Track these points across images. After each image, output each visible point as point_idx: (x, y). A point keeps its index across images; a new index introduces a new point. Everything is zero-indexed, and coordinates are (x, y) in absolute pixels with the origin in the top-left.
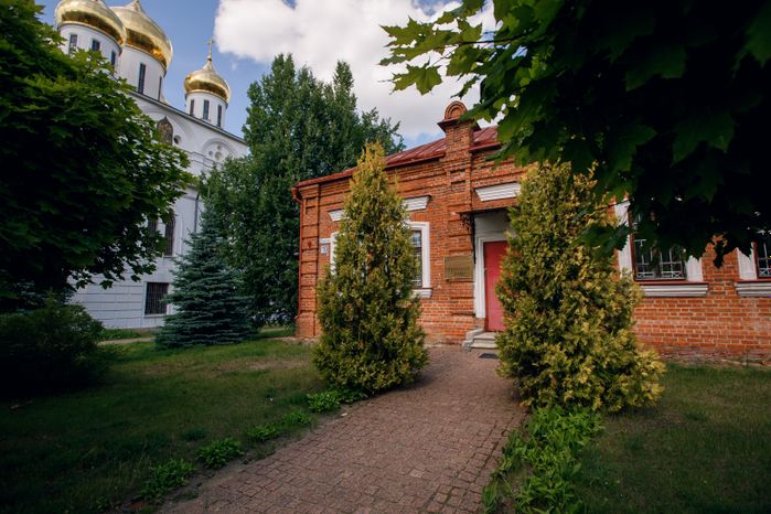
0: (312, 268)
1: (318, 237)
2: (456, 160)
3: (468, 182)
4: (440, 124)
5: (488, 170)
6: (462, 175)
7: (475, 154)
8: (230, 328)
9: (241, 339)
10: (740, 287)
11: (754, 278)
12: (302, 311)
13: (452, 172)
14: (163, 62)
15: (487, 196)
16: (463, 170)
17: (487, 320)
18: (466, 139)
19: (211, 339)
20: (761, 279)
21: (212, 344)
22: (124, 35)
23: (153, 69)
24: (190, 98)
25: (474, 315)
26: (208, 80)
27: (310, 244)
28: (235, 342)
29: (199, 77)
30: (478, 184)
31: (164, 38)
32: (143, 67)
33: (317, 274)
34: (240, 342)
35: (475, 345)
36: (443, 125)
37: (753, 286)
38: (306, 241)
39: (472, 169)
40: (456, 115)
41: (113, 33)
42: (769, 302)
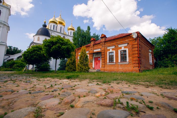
1: (78, 57)
5: (95, 47)
7: (94, 45)
11: (120, 62)
13: (91, 48)
14: (64, 26)
15: (95, 51)
22: (58, 23)
23: (63, 27)
24: (68, 31)
25: (93, 67)
26: (71, 28)
29: (70, 27)
30: (94, 49)
31: (64, 21)
32: (61, 27)
39: (93, 47)
41: (56, 23)
42: (121, 65)
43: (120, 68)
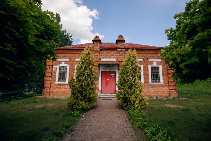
0: (50, 75)
1: (52, 65)
2: (96, 50)
3: (99, 56)
4: (93, 40)
5: (103, 54)
6: (97, 54)
7: (101, 50)
8: (18, 94)
9: (22, 98)
10: (149, 84)
11: (151, 82)
12: (45, 88)
13: (95, 53)
15: (103, 60)
16: (98, 53)
17: (101, 90)
18: (99, 45)
19: (10, 98)
20: (152, 83)
21: (11, 100)
25: (98, 89)
27: (49, 67)
28: (20, 99)
30: (101, 57)
33: (51, 76)
34: (22, 99)
35: (100, 97)
36: (93, 41)
37: (151, 84)
38: (48, 66)
39: (100, 53)
40: (97, 39)
42: (153, 87)
43: (152, 91)
